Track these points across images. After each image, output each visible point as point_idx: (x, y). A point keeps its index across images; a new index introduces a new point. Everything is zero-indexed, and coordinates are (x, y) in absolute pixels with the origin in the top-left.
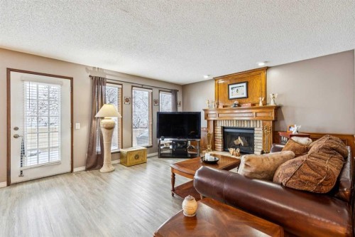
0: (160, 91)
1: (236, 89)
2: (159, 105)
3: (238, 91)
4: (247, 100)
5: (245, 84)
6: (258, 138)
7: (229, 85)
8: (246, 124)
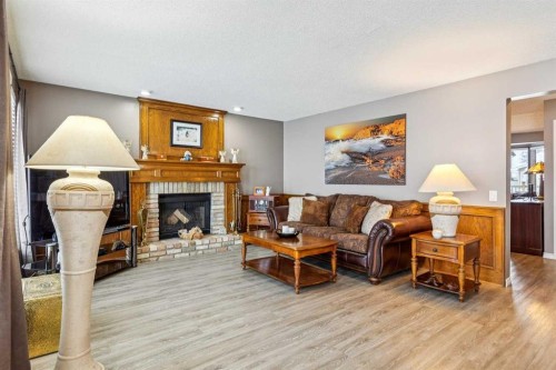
1: (184, 131)
3: (188, 135)
4: (200, 151)
5: (198, 127)
6: (218, 206)
7: (173, 121)
8: (202, 189)
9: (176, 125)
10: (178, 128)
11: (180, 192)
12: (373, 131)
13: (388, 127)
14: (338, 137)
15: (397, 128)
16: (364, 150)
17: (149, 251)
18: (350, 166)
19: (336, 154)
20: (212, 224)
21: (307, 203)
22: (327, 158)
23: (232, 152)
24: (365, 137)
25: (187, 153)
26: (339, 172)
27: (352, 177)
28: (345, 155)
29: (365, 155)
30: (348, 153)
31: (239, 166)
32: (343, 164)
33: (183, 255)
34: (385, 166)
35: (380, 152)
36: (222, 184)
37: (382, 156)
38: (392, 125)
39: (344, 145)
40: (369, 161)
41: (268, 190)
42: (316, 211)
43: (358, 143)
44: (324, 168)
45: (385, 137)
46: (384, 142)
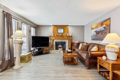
0: (31, 26)
1: (60, 30)
2: (31, 33)
3: (61, 31)
4: (64, 34)
5: (63, 29)
6: (67, 44)
7: (58, 28)
8: (63, 41)
9: (59, 29)
10: (59, 30)
11: (59, 41)
12: (101, 25)
13: (105, 23)
14: (94, 28)
15: (108, 23)
16: (99, 31)
17: (52, 52)
18: (96, 35)
19: (93, 32)
20: (66, 48)
21: (83, 45)
22: (92, 34)
23: (70, 33)
24: (100, 27)
25: (61, 34)
26: (94, 37)
27: (97, 38)
28: (95, 32)
29: (99, 32)
30: (96, 32)
31: (71, 36)
32: (95, 35)
33: (58, 53)
34: (104, 35)
35: (103, 31)
36: (68, 40)
37: (103, 32)
38: (106, 22)
39: (95, 30)
40: (100, 34)
41: (77, 42)
42: (84, 47)
43: (98, 29)
44: (91, 36)
45: (104, 26)
46: (104, 27)
